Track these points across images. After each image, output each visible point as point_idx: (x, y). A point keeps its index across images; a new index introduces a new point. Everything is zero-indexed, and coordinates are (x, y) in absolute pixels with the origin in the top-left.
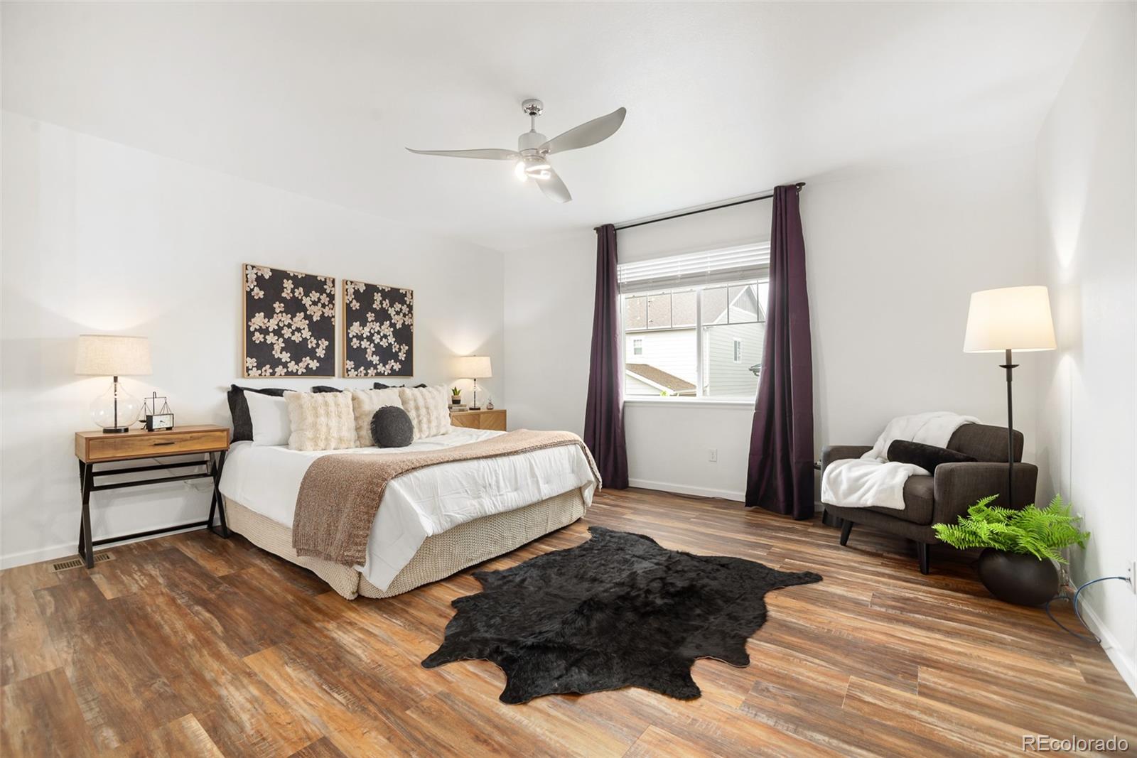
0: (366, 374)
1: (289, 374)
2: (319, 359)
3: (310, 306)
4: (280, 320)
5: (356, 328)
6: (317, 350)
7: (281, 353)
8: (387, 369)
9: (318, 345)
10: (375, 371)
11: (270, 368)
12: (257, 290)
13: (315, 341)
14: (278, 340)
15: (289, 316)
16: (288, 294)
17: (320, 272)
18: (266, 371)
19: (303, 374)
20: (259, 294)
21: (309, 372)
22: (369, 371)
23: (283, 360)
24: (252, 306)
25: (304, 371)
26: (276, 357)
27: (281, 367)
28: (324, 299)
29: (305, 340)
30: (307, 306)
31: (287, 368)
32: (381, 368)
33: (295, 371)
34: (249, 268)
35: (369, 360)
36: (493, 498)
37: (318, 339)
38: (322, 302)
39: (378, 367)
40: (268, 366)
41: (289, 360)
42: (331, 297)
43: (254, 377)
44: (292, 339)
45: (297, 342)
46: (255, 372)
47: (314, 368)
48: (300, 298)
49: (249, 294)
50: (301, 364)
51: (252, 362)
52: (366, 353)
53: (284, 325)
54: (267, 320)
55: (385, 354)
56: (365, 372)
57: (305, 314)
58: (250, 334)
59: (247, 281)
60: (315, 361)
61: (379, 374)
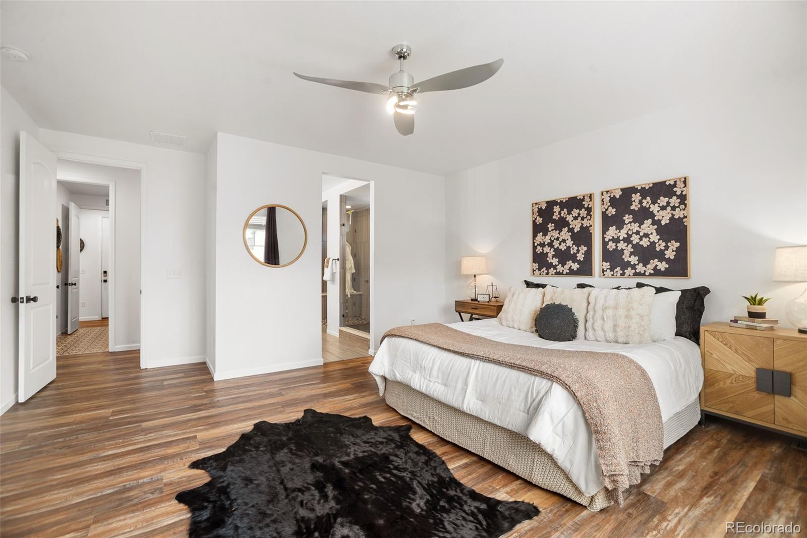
0: (623, 274)
1: (558, 274)
2: (579, 262)
3: (572, 221)
4: (552, 236)
5: (612, 232)
6: (578, 255)
7: (552, 259)
8: (650, 268)
9: (578, 251)
10: (634, 271)
11: (546, 270)
12: (538, 218)
13: (576, 248)
14: (550, 250)
15: (558, 231)
16: (557, 216)
17: (578, 192)
18: (543, 271)
19: (567, 274)
20: (540, 220)
21: (572, 273)
22: (626, 271)
23: (554, 264)
24: (538, 229)
25: (568, 271)
26: (549, 262)
27: (552, 269)
28: (583, 213)
29: (569, 248)
30: (570, 221)
31: (556, 269)
32: (640, 268)
33: (561, 272)
34: (534, 205)
35: (626, 260)
37: (578, 246)
38: (581, 216)
39: (637, 267)
40: (545, 268)
41: (557, 264)
42: (589, 210)
43: (537, 276)
44: (560, 248)
45: (563, 250)
46: (537, 272)
47: (575, 269)
48: (565, 217)
49: (534, 222)
50: (565, 266)
51: (536, 266)
52: (623, 254)
53: (555, 239)
54: (544, 237)
55: (646, 254)
56: (621, 272)
57: (569, 228)
58: (535, 248)
59: (533, 214)
60: (576, 264)
61: (637, 274)
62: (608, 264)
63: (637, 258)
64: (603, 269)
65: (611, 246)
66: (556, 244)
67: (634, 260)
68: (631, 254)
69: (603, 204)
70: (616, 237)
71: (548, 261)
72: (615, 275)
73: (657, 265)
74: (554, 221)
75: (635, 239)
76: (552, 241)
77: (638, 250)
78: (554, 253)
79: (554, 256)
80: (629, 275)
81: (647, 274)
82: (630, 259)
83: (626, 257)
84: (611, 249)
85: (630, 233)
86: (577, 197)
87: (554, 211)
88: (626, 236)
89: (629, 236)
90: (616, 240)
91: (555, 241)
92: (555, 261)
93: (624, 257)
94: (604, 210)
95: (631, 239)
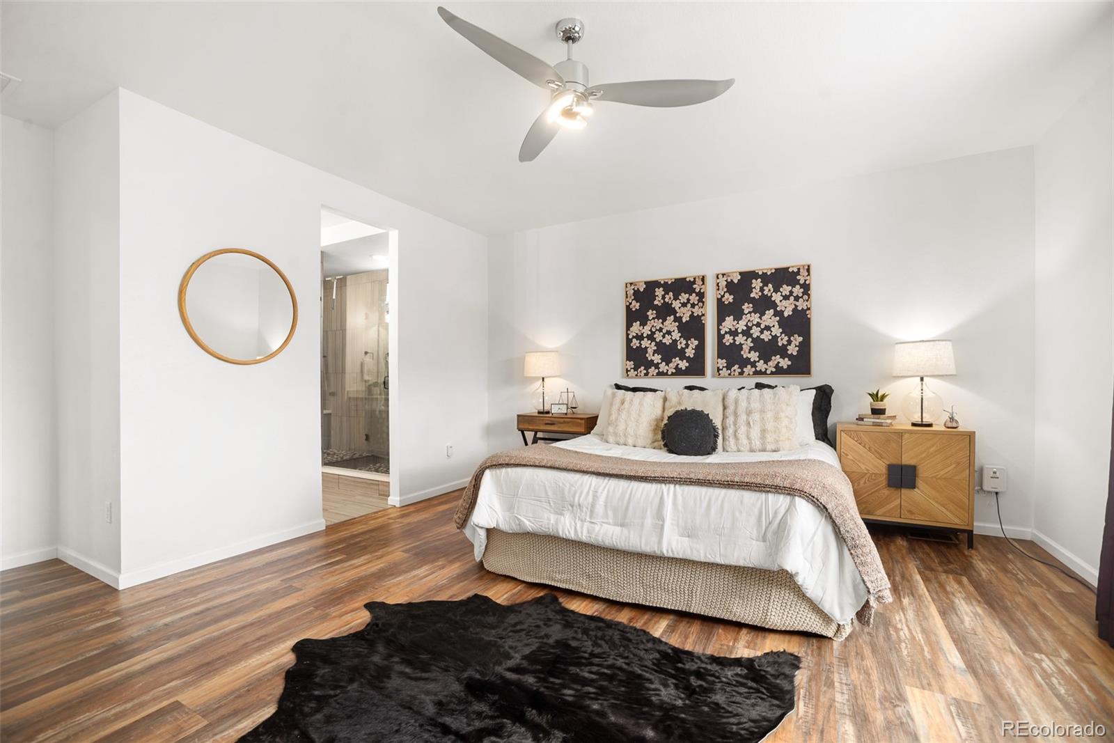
0: (741, 373)
1: (660, 374)
2: (688, 359)
3: (680, 308)
4: (653, 326)
5: (729, 323)
6: (686, 350)
7: (653, 355)
8: (771, 366)
9: (687, 345)
10: (754, 369)
11: (645, 369)
12: (634, 302)
13: (684, 342)
14: (650, 344)
15: (661, 321)
16: (659, 301)
17: (688, 273)
18: (641, 372)
19: (673, 374)
20: (636, 306)
21: (679, 372)
22: (745, 369)
23: (655, 362)
24: (632, 317)
25: (674, 371)
26: (649, 359)
27: (653, 368)
28: (694, 298)
29: (675, 341)
30: (677, 309)
31: (659, 368)
32: (761, 366)
33: (665, 371)
34: (629, 285)
35: (745, 357)
36: (579, 524)
37: (687, 339)
38: (691, 302)
39: (757, 364)
40: (643, 368)
41: (660, 361)
42: (701, 296)
43: (632, 378)
44: (663, 342)
45: (668, 344)
46: (632, 373)
47: (684, 368)
48: (670, 302)
49: (628, 308)
50: (671, 365)
51: (631, 364)
52: (742, 349)
53: (657, 330)
54: (642, 327)
55: (767, 349)
56: (740, 370)
57: (675, 317)
58: (629, 341)
59: (627, 297)
60: (685, 361)
61: (757, 373)
62: (724, 361)
63: (757, 354)
64: (718, 368)
65: (728, 340)
66: (658, 336)
67: (754, 356)
68: (751, 349)
69: (718, 289)
70: (733, 329)
71: (647, 358)
72: (732, 374)
73: (779, 363)
74: (655, 308)
75: (755, 332)
76: (653, 333)
77: (758, 345)
78: (655, 348)
79: (655, 352)
80: (749, 374)
81: (768, 372)
82: (749, 356)
83: (745, 354)
84: (727, 344)
85: (750, 324)
86: (686, 278)
87: (656, 294)
88: (745, 328)
89: (749, 328)
90: (734, 333)
91: (657, 332)
92: (657, 358)
93: (742, 353)
94: (719, 297)
95: (751, 332)
